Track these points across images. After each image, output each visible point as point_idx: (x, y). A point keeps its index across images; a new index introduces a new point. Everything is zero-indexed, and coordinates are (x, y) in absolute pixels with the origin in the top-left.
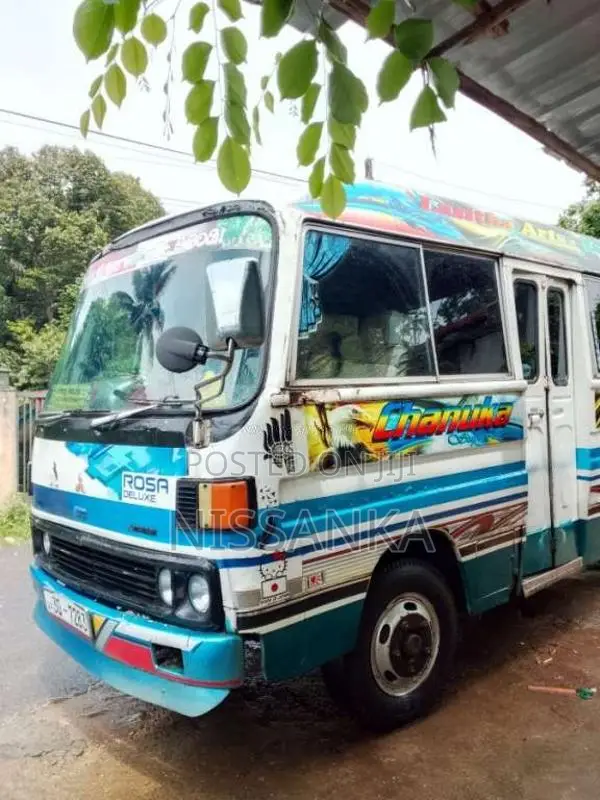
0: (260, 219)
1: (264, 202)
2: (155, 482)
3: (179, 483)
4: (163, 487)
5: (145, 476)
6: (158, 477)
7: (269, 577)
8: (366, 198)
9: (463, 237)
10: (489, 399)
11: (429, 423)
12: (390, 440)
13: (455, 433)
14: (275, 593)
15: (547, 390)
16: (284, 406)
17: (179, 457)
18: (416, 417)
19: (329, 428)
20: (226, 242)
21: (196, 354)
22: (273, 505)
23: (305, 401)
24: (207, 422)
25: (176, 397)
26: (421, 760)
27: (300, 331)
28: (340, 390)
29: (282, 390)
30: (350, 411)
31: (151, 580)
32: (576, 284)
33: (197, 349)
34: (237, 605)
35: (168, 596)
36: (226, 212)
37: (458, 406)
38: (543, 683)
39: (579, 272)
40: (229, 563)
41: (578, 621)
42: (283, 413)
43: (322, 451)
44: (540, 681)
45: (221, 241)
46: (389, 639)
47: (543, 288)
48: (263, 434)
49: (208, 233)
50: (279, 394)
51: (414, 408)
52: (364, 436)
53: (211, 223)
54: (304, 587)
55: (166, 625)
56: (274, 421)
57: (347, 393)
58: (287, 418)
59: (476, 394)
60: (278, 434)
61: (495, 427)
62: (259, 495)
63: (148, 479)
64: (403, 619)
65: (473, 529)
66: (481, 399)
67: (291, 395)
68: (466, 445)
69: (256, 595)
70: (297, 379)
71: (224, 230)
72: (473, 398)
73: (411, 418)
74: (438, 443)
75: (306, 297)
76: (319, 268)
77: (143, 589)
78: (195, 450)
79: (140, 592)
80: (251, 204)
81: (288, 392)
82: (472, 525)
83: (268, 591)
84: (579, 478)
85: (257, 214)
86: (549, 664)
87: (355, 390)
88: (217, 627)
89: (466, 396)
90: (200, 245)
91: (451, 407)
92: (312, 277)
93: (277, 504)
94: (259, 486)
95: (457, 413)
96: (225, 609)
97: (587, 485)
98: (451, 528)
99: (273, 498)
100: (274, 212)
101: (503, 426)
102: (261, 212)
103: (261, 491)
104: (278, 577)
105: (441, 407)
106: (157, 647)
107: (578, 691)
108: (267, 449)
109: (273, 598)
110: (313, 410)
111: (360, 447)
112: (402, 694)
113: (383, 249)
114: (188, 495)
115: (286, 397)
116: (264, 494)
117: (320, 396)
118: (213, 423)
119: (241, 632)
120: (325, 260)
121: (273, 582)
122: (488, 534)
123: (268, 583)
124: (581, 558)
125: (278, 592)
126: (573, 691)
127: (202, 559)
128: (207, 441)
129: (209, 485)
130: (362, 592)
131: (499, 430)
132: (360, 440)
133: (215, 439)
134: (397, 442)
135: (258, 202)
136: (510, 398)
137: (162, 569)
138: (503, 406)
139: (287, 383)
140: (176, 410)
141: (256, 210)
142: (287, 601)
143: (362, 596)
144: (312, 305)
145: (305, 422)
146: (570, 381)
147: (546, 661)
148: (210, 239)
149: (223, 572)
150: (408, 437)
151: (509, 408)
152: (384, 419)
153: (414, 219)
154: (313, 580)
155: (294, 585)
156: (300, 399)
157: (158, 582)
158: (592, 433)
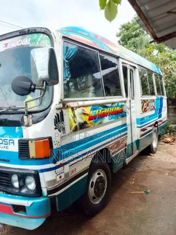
0: (45, 35)
1: (46, 29)
2: (8, 141)
3: (19, 141)
4: (11, 143)
5: (3, 139)
6: (9, 139)
7: (58, 174)
8: (80, 32)
9: (109, 50)
10: (118, 104)
11: (104, 113)
12: (94, 119)
13: (110, 116)
14: (61, 179)
15: (130, 101)
16: (61, 109)
17: (19, 131)
18: (100, 111)
19: (76, 116)
20: (31, 44)
21: (31, 88)
22: (59, 147)
23: (67, 106)
24: (30, 116)
25: (15, 106)
26: (108, 225)
27: (64, 80)
28: (78, 102)
29: (60, 102)
30: (82, 110)
31: (7, 179)
32: (136, 68)
33: (31, 86)
34: (47, 186)
35: (16, 185)
36: (30, 32)
37: (111, 107)
38: (134, 191)
39: (137, 64)
40: (43, 171)
41: (137, 169)
42: (60, 111)
43: (74, 125)
44: (133, 190)
45: (29, 43)
46: (94, 186)
47: (129, 69)
48: (54, 120)
49: (23, 40)
50: (59, 104)
51: (100, 108)
52: (86, 118)
53: (23, 36)
54: (70, 175)
55: (17, 196)
56: (58, 114)
57: (81, 103)
58: (62, 113)
59: (115, 103)
60: (59, 119)
61: (120, 113)
62: (54, 144)
63: (4, 140)
64: (98, 179)
65: (115, 146)
66: (116, 104)
67: (63, 104)
68: (113, 120)
69: (54, 181)
70: (64, 98)
71: (30, 39)
72: (114, 104)
73: (99, 111)
74: (106, 119)
75: (65, 66)
76: (68, 56)
77: (5, 182)
78: (25, 127)
79: (3, 183)
80: (40, 29)
81: (61, 103)
82: (115, 145)
83: (58, 179)
84: (137, 127)
85: (44, 33)
86: (134, 184)
87: (83, 102)
88: (39, 195)
89: (113, 103)
90: (19, 45)
91: (109, 107)
92: (66, 59)
93: (60, 146)
94: (53, 140)
95: (111, 109)
96: (42, 188)
97: (140, 129)
98: (110, 147)
99: (59, 144)
100: (50, 32)
101: (122, 113)
102: (45, 32)
103: (54, 142)
104: (62, 173)
105: (107, 107)
106: (14, 206)
107: (145, 192)
108: (56, 126)
109: (60, 181)
110: (70, 110)
111: (85, 123)
112: (97, 203)
113: (87, 51)
114: (24, 145)
115: (61, 105)
116: (56, 143)
117: (72, 105)
118: (32, 116)
119: (49, 196)
120: (70, 53)
121: (59, 176)
122: (118, 147)
123: (58, 176)
124: (138, 151)
125: (62, 179)
126: (144, 192)
127: (31, 170)
128: (31, 124)
129: (34, 141)
130: (87, 172)
131: (121, 114)
132: (85, 120)
133: (34, 123)
134: (96, 120)
135: (43, 28)
136: (123, 104)
137: (12, 174)
138: (122, 106)
139: (61, 100)
140: (15, 112)
141: (43, 31)
142: (65, 181)
143: (87, 174)
144: (67, 70)
145: (68, 114)
146: (135, 98)
147: (133, 183)
148: (24, 42)
149: (41, 174)
150: (99, 118)
151: (123, 107)
152: (92, 112)
153: (95, 42)
154: (73, 172)
155: (67, 175)
156: (66, 106)
157: (11, 179)
158: (141, 114)
